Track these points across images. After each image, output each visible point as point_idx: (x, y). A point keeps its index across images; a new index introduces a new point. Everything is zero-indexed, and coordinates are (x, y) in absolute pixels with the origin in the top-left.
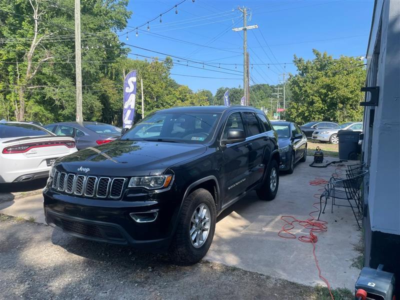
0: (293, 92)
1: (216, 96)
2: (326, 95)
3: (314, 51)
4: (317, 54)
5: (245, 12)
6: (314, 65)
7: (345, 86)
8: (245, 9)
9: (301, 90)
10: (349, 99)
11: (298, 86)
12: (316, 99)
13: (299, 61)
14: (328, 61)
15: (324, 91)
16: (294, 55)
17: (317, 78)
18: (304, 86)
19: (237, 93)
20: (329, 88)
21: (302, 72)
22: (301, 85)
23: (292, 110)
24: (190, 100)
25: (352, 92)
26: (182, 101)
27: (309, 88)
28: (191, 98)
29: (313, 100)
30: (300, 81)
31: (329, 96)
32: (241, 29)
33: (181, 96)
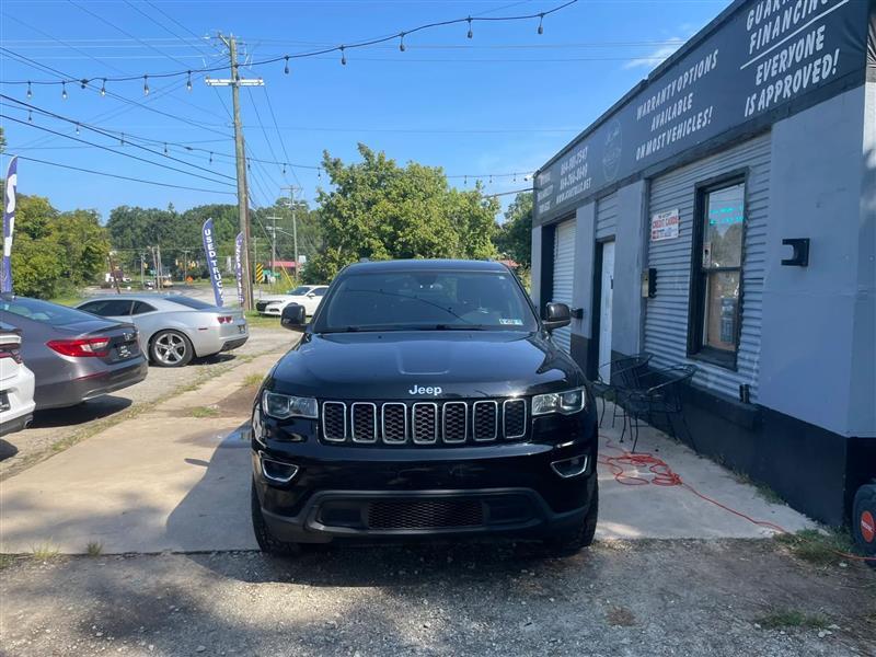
0: (328, 229)
1: (108, 226)
2: (394, 237)
3: (361, 148)
4: (368, 155)
5: (235, 47)
6: (365, 177)
7: (425, 222)
8: (233, 41)
9: (345, 224)
10: (432, 245)
11: (339, 215)
12: (376, 243)
13: (335, 164)
14: (387, 169)
15: (390, 229)
16: (325, 152)
17: (375, 202)
18: (350, 217)
19: (164, 221)
20: (397, 222)
21: (344, 189)
22: (345, 215)
23: (331, 265)
24: (56, 233)
25: (437, 233)
26: (33, 236)
27: (362, 222)
28: (60, 230)
29: (370, 245)
30: (343, 207)
31: (400, 239)
32: (225, 82)
33: (28, 224)
